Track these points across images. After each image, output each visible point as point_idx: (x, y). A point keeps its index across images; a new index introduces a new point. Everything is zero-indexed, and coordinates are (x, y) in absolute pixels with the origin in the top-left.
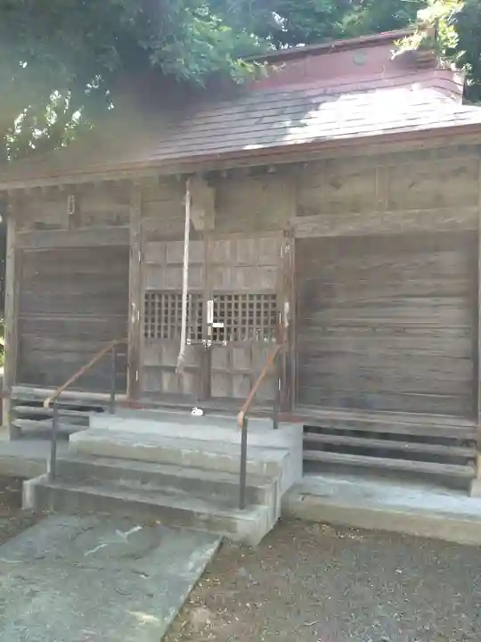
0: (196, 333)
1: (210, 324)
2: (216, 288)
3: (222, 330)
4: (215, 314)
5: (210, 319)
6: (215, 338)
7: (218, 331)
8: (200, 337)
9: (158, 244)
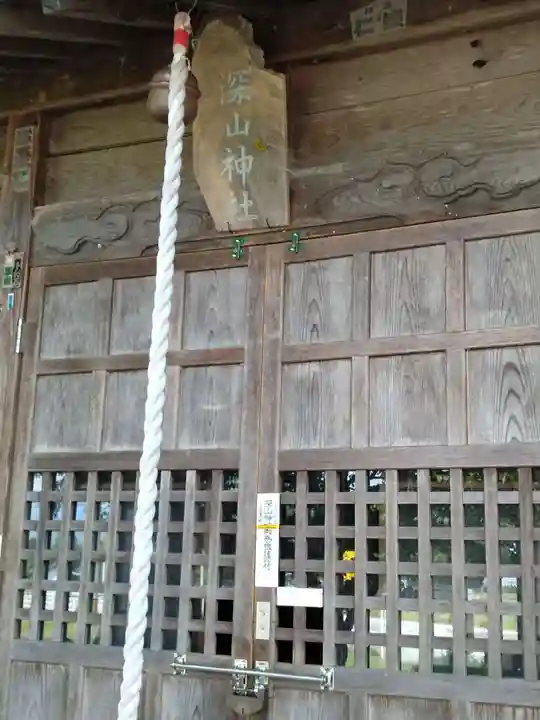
0: (211, 627)
1: (267, 594)
2: (289, 443)
3: (314, 617)
4: (287, 549)
5: (266, 570)
6: (285, 651)
7: (299, 620)
8: (224, 644)
9: (85, 291)
